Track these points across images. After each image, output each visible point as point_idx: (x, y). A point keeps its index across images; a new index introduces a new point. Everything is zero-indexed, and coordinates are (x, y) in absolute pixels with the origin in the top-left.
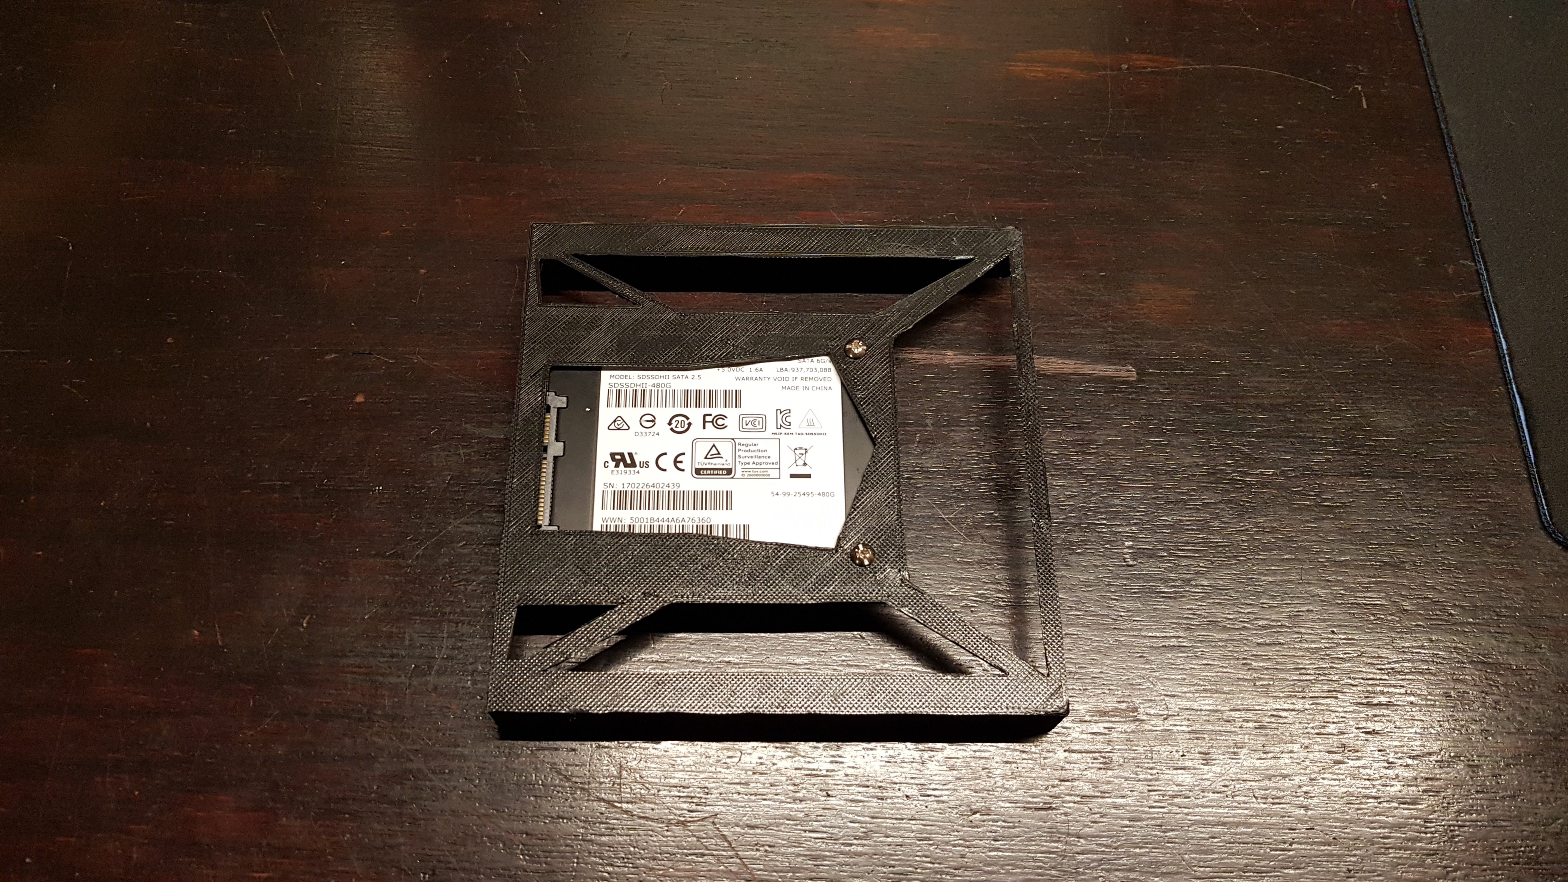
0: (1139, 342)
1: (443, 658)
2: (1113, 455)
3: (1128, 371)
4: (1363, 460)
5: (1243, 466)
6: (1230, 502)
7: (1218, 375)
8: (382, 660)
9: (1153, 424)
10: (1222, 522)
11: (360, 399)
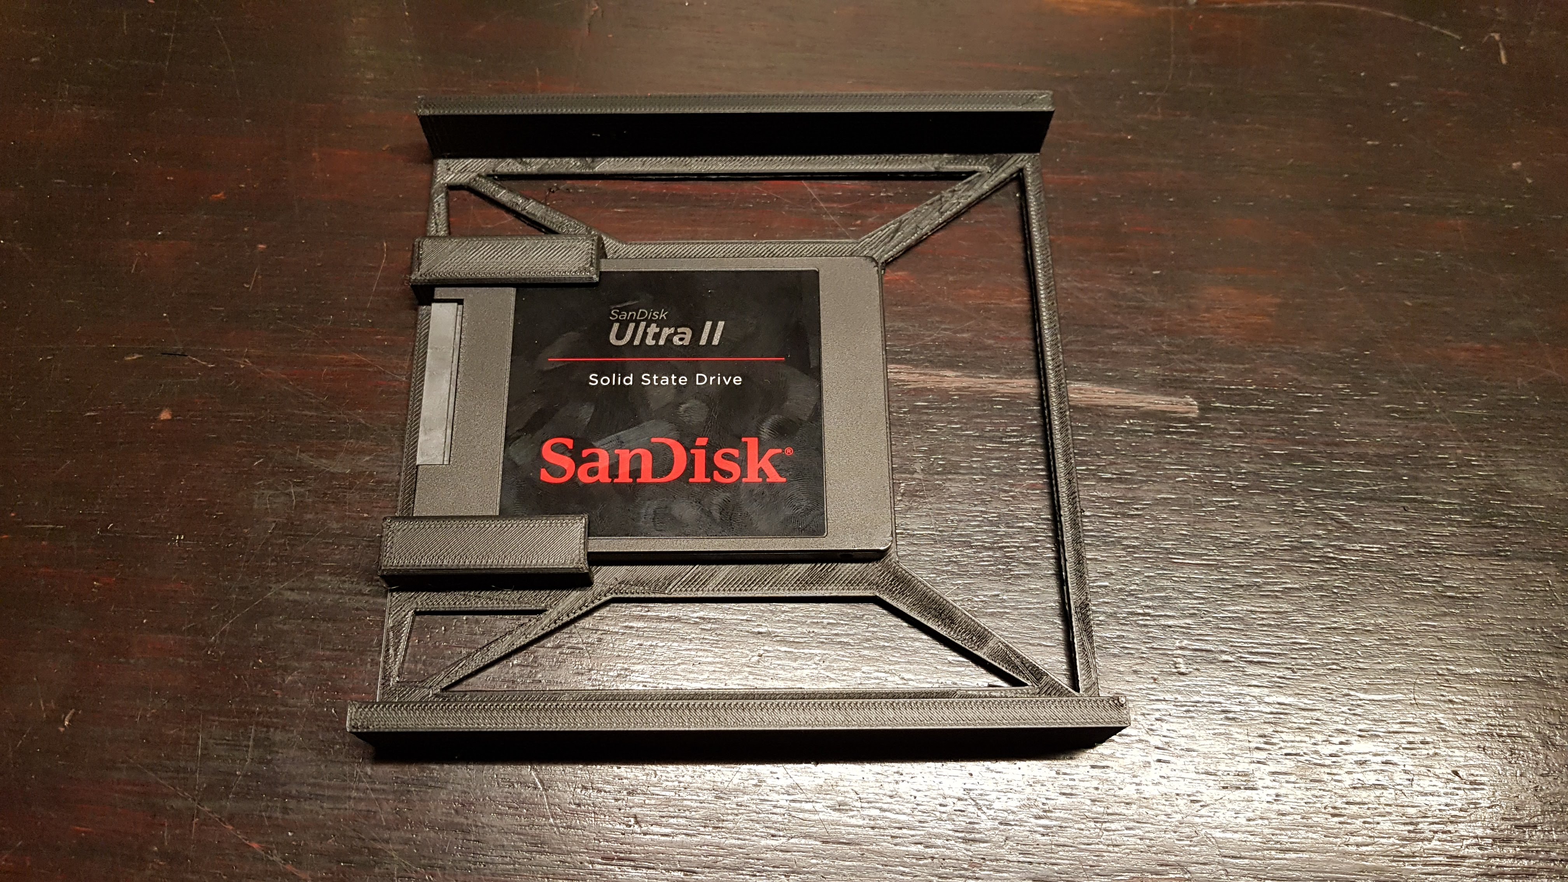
0: (1203, 365)
1: (245, 776)
2: (1165, 519)
3: (1187, 404)
4: (1500, 535)
5: (1338, 539)
6: (1319, 588)
7: (1307, 413)
8: (164, 775)
9: (1220, 478)
10: (1309, 616)
11: (165, 415)
